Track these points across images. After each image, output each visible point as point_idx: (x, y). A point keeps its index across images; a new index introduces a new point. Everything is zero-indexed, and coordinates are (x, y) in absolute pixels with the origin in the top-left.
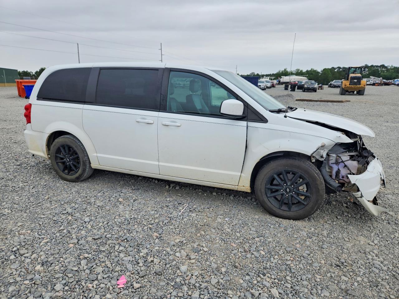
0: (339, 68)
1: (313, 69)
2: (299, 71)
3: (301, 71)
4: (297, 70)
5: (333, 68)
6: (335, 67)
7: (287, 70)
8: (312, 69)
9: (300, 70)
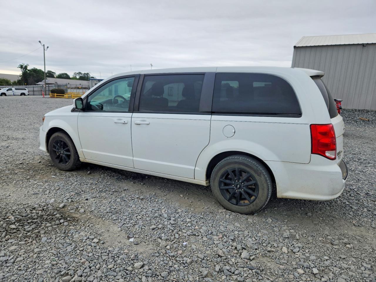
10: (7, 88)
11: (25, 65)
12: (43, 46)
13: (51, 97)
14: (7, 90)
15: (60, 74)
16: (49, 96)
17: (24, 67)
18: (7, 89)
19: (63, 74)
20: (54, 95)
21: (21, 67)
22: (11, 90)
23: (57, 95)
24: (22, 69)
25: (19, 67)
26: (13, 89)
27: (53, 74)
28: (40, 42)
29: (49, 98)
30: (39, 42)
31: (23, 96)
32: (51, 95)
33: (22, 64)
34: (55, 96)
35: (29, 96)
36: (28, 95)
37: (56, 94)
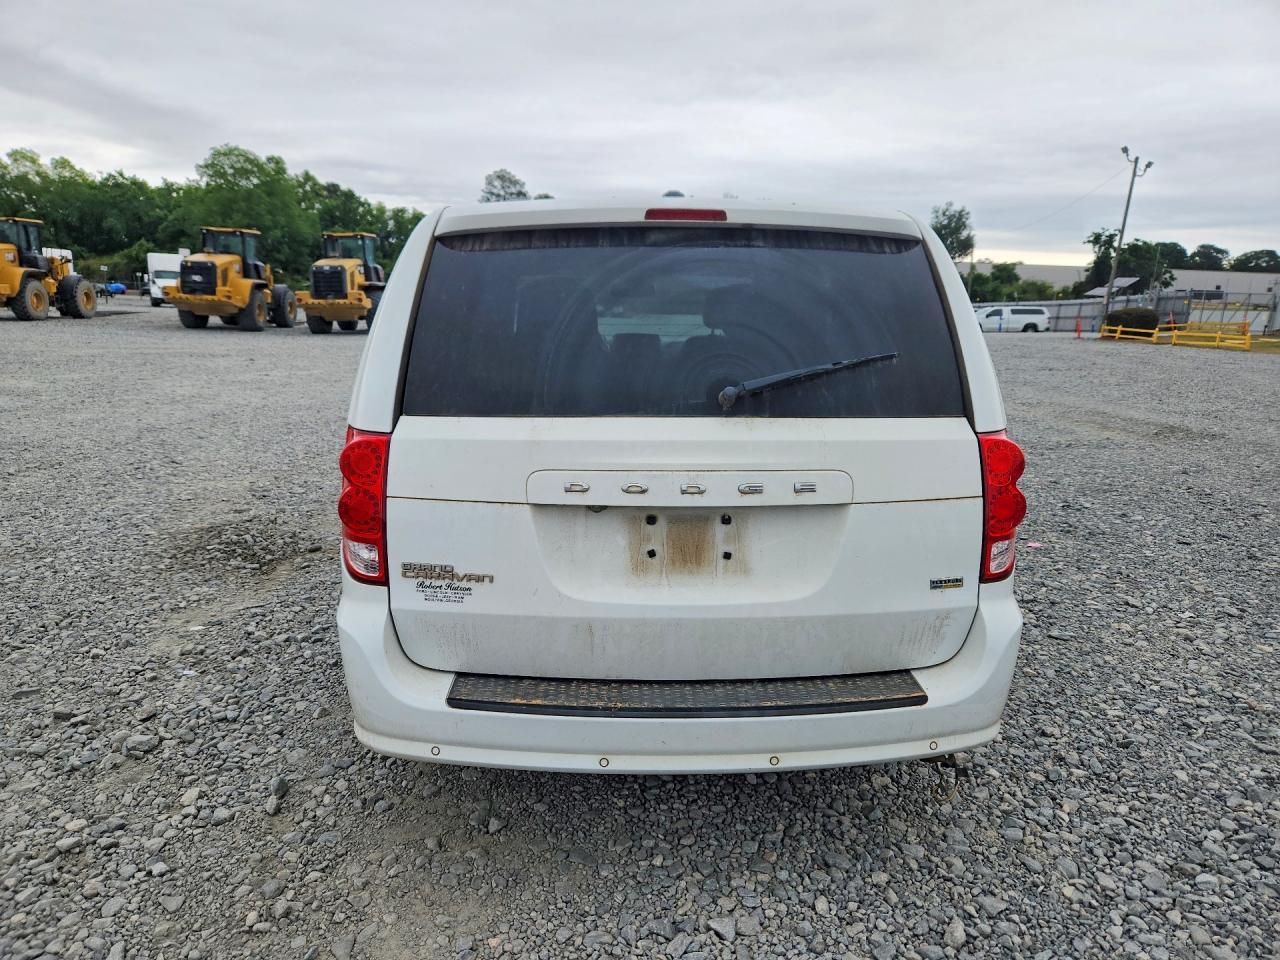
10: (989, 310)
11: (1107, 233)
12: (1133, 164)
13: (1104, 338)
14: (988, 316)
15: (1245, 255)
16: (1099, 335)
17: (1103, 238)
18: (988, 312)
19: (1257, 255)
20: (1115, 331)
21: (1096, 239)
22: (998, 313)
23: (1123, 333)
24: (1098, 246)
25: (1089, 242)
26: (1006, 310)
27: (1220, 256)
28: (1125, 150)
29: (1096, 339)
30: (1121, 152)
31: (1030, 334)
32: (1105, 330)
33: (1101, 231)
34: (1117, 335)
35: (1047, 334)
36: (1047, 330)
37: (1120, 328)
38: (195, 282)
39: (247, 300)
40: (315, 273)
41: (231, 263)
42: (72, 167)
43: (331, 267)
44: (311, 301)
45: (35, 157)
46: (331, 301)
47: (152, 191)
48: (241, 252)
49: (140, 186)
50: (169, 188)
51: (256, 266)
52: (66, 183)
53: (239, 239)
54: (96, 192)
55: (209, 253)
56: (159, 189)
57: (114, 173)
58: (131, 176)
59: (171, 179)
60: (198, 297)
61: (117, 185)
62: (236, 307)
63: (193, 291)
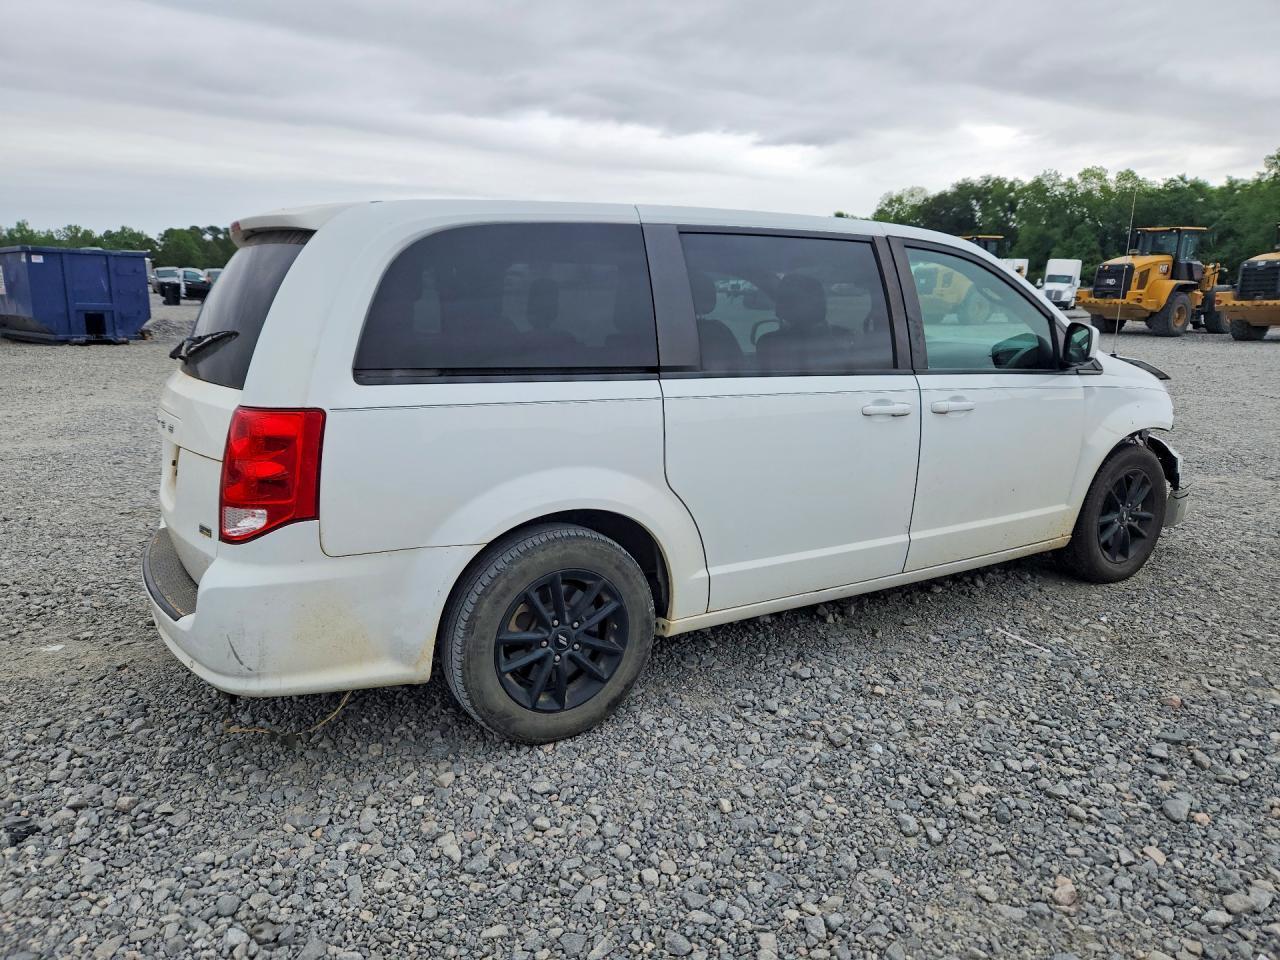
0: (214, 230)
1: (130, 229)
2: (79, 235)
3: (87, 234)
4: (69, 228)
5: (194, 229)
6: (201, 227)
7: (29, 228)
8: (123, 229)
9: (82, 230)
38: (1109, 285)
39: (1163, 303)
40: (1245, 270)
41: (1156, 264)
42: (1136, 178)
43: (1268, 262)
44: (1232, 302)
45: (1103, 173)
46: (1258, 302)
47: (1212, 192)
48: (1174, 253)
49: (1198, 187)
50: (1232, 185)
51: (1190, 266)
52: (1125, 195)
53: (1176, 238)
54: (1153, 199)
55: (1133, 255)
56: (1222, 189)
57: (1176, 178)
58: (1193, 178)
59: (1236, 176)
60: (1108, 301)
61: (1176, 190)
62: (1147, 311)
63: (1104, 295)
